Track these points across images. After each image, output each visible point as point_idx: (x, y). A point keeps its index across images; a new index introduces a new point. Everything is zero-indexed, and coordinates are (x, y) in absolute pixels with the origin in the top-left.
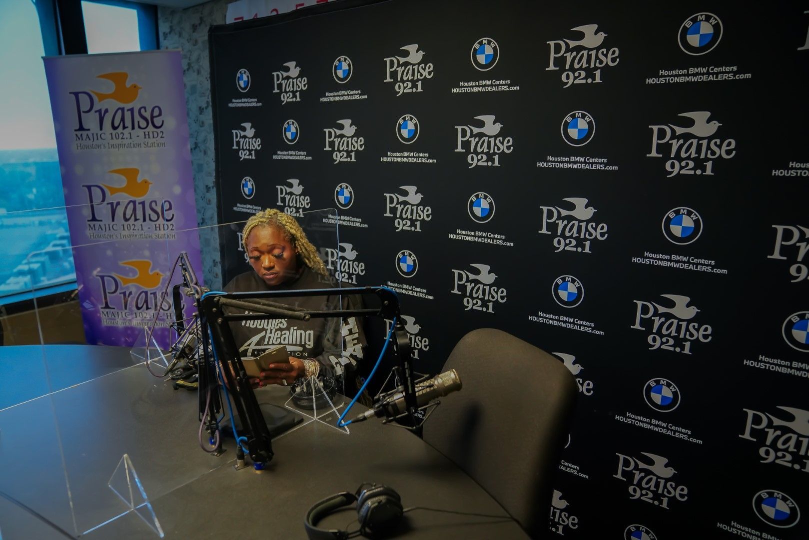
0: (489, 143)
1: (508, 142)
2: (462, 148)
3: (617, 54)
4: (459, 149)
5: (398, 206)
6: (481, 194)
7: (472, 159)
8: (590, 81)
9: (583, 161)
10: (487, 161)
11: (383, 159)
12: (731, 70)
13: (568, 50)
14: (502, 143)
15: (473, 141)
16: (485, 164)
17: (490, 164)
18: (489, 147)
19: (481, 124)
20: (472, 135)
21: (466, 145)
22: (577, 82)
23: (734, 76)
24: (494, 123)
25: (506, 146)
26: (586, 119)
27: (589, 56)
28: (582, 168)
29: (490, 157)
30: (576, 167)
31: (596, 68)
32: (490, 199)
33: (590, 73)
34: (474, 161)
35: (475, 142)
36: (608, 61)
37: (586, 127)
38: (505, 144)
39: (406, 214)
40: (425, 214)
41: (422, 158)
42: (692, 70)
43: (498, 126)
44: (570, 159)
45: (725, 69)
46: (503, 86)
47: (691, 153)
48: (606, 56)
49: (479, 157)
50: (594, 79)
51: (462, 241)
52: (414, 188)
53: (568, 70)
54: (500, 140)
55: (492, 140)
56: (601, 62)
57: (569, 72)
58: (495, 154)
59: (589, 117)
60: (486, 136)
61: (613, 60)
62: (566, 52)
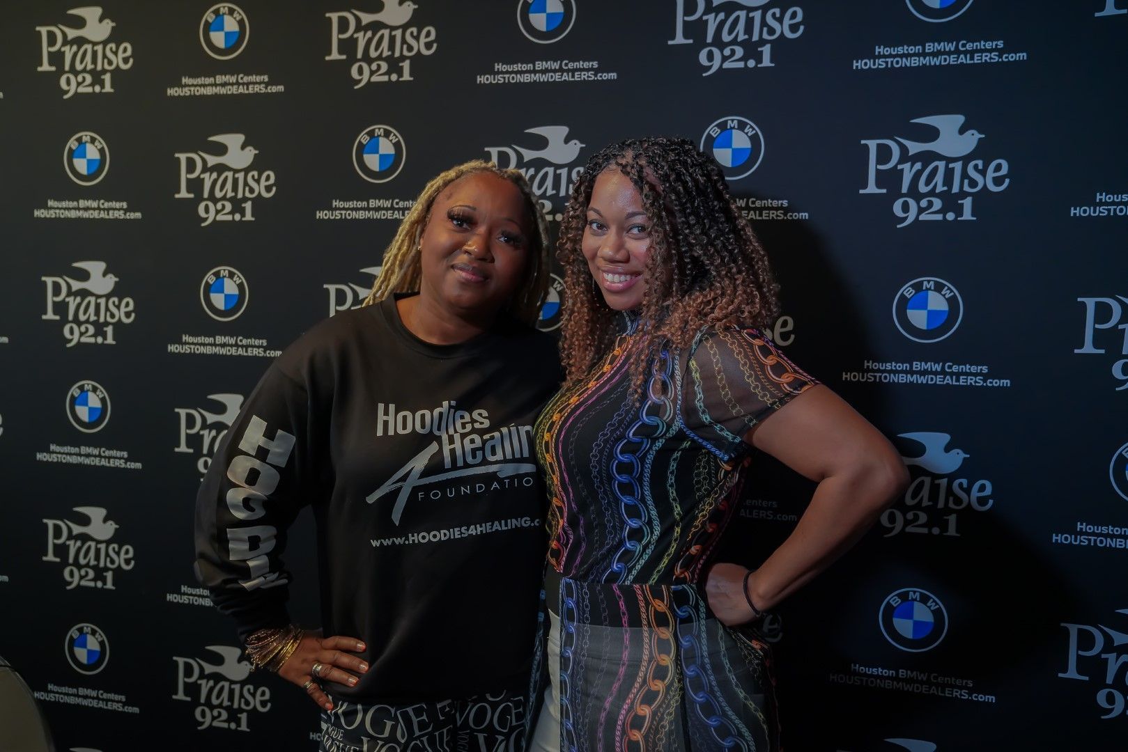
0: (235, 181)
1: (268, 178)
2: (189, 191)
3: (433, 37)
4: (184, 194)
5: (70, 299)
6: (224, 270)
7: (207, 210)
8: (394, 78)
9: (389, 206)
10: (232, 213)
11: (38, 213)
12: (590, 66)
13: (359, 27)
14: (258, 181)
15: (208, 179)
16: (229, 218)
17: (237, 217)
18: (235, 189)
19: (221, 150)
20: (205, 169)
21: (195, 185)
22: (374, 79)
23: (595, 75)
24: (243, 148)
25: (264, 185)
26: (391, 138)
27: (392, 40)
28: (389, 218)
29: (237, 206)
30: (379, 217)
31: (403, 58)
32: (240, 278)
33: (394, 66)
34: (209, 214)
35: (212, 180)
36: (420, 46)
37: (392, 151)
38: (263, 183)
39: (85, 313)
40: (124, 311)
41: (117, 210)
42: (540, 65)
43: (251, 153)
44: (368, 204)
45: (583, 65)
46: (256, 84)
47: (546, 189)
48: (417, 38)
49: (219, 206)
50: (401, 75)
51: (192, 356)
52: (102, 266)
53: (359, 60)
54: (253, 176)
55: (241, 176)
56: (410, 48)
57: (361, 63)
58: (245, 199)
59: (395, 135)
60: (229, 169)
61: (428, 46)
62: (357, 31)
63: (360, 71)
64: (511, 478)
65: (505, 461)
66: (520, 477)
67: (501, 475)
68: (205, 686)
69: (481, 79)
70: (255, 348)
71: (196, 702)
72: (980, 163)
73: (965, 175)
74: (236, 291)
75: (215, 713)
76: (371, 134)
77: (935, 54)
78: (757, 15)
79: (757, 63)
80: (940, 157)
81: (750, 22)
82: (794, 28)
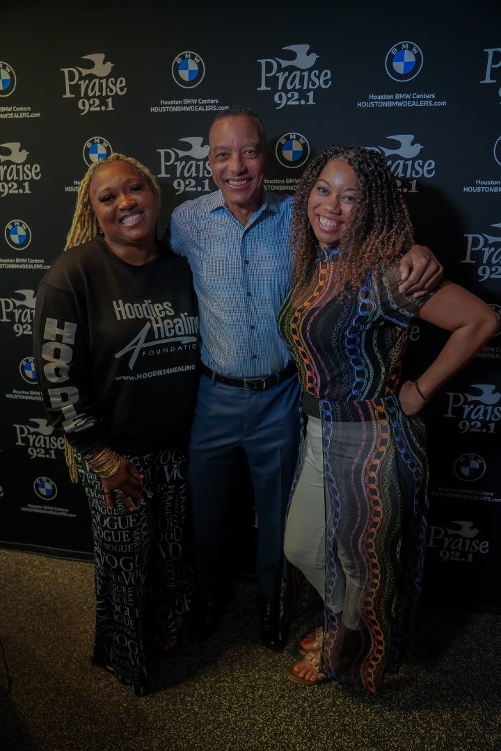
6: (17, 222)
7: (3, 187)
8: (103, 108)
10: (18, 189)
12: (214, 102)
14: (30, 170)
15: (2, 169)
17: (21, 191)
19: (8, 152)
22: (92, 109)
24: (20, 151)
26: (104, 145)
27: (101, 85)
31: (108, 97)
32: (26, 226)
33: (103, 101)
34: (5, 190)
35: (4, 171)
36: (117, 89)
37: (105, 152)
38: (34, 171)
46: (24, 112)
47: (192, 172)
48: (115, 84)
49: (10, 185)
50: (107, 107)
53: (83, 98)
56: (111, 91)
57: (83, 100)
59: (106, 142)
60: (14, 163)
61: (122, 89)
62: (79, 80)
63: (84, 104)
64: (188, 344)
65: (185, 335)
66: (191, 343)
67: (183, 343)
68: (31, 438)
69: (153, 109)
70: (38, 264)
71: (28, 446)
72: (421, 162)
73: (413, 168)
74: (24, 233)
75: (38, 450)
76: (92, 142)
77: (400, 100)
78: (306, 74)
79: (306, 102)
80: (401, 158)
81: (302, 78)
82: (326, 82)
